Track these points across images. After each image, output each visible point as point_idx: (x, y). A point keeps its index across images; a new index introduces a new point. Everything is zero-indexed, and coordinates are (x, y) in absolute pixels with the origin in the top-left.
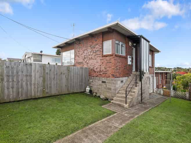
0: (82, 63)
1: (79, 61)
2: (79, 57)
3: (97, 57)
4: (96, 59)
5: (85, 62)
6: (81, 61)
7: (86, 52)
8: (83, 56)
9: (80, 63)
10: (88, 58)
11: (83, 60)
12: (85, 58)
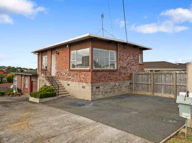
0: (126, 68)
1: (124, 66)
2: (123, 62)
3: (137, 64)
4: (136, 66)
5: (129, 67)
6: (125, 65)
7: (129, 58)
8: (127, 61)
9: (124, 67)
10: (131, 64)
11: (127, 65)
12: (129, 64)
